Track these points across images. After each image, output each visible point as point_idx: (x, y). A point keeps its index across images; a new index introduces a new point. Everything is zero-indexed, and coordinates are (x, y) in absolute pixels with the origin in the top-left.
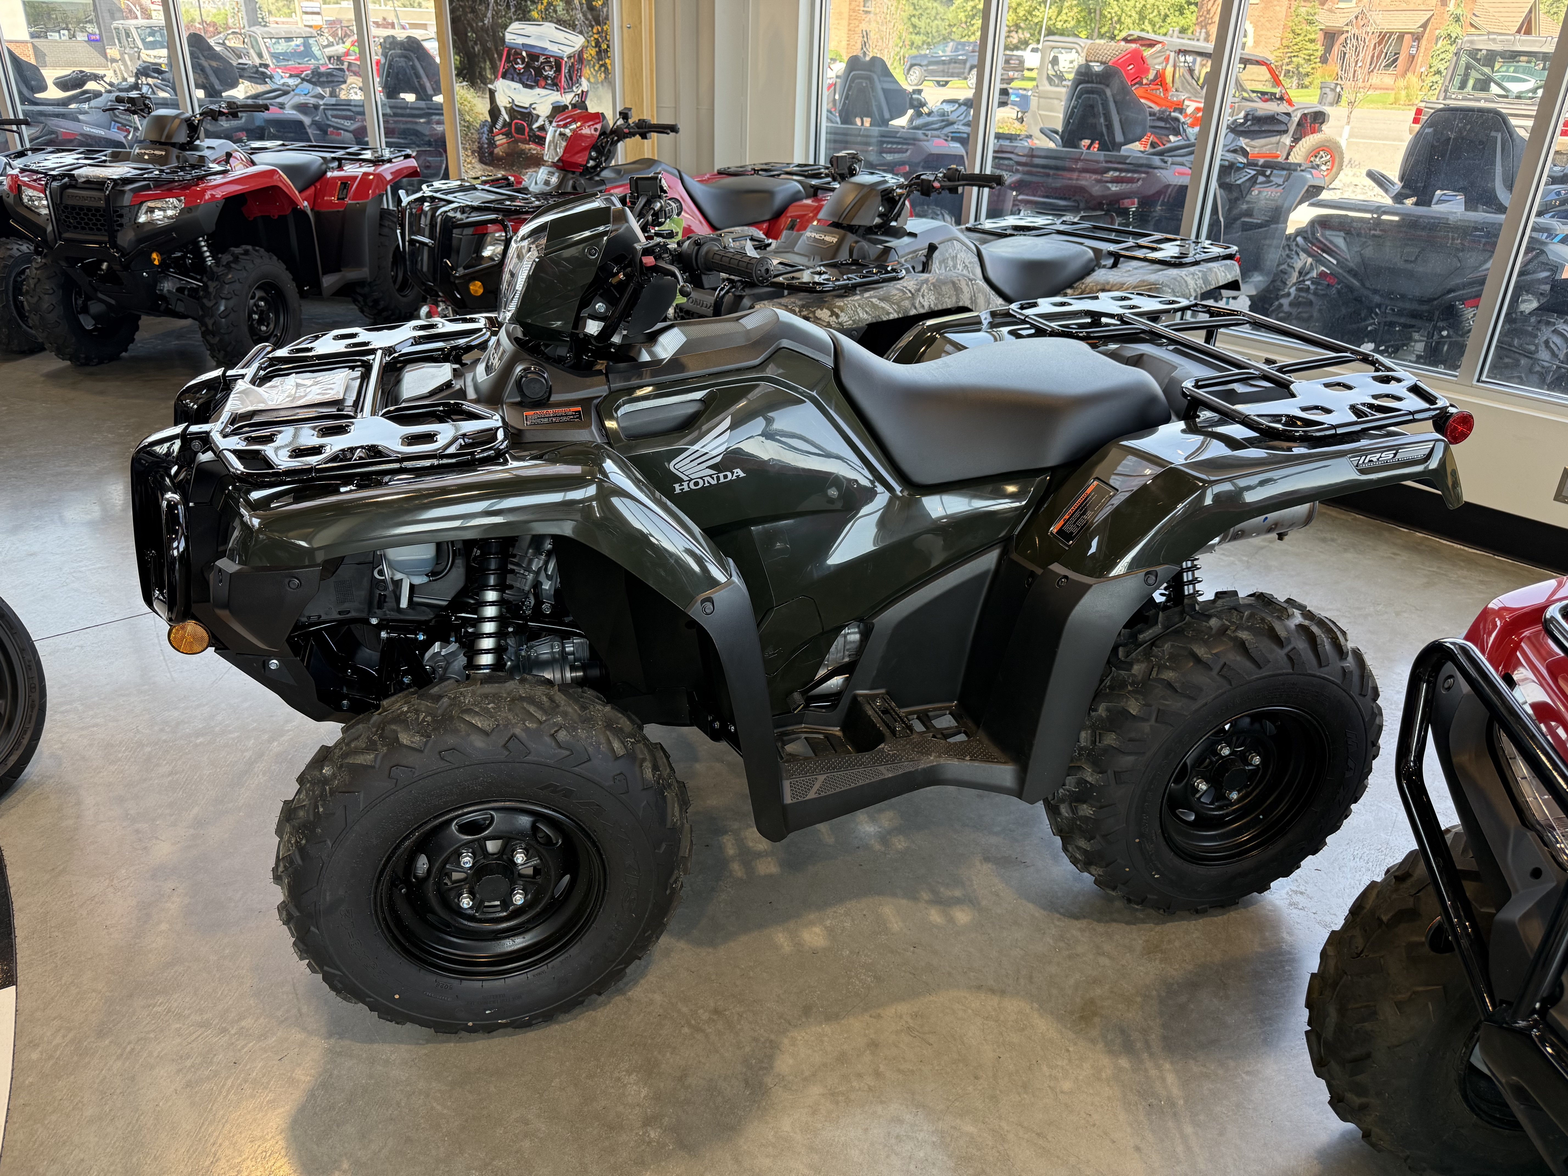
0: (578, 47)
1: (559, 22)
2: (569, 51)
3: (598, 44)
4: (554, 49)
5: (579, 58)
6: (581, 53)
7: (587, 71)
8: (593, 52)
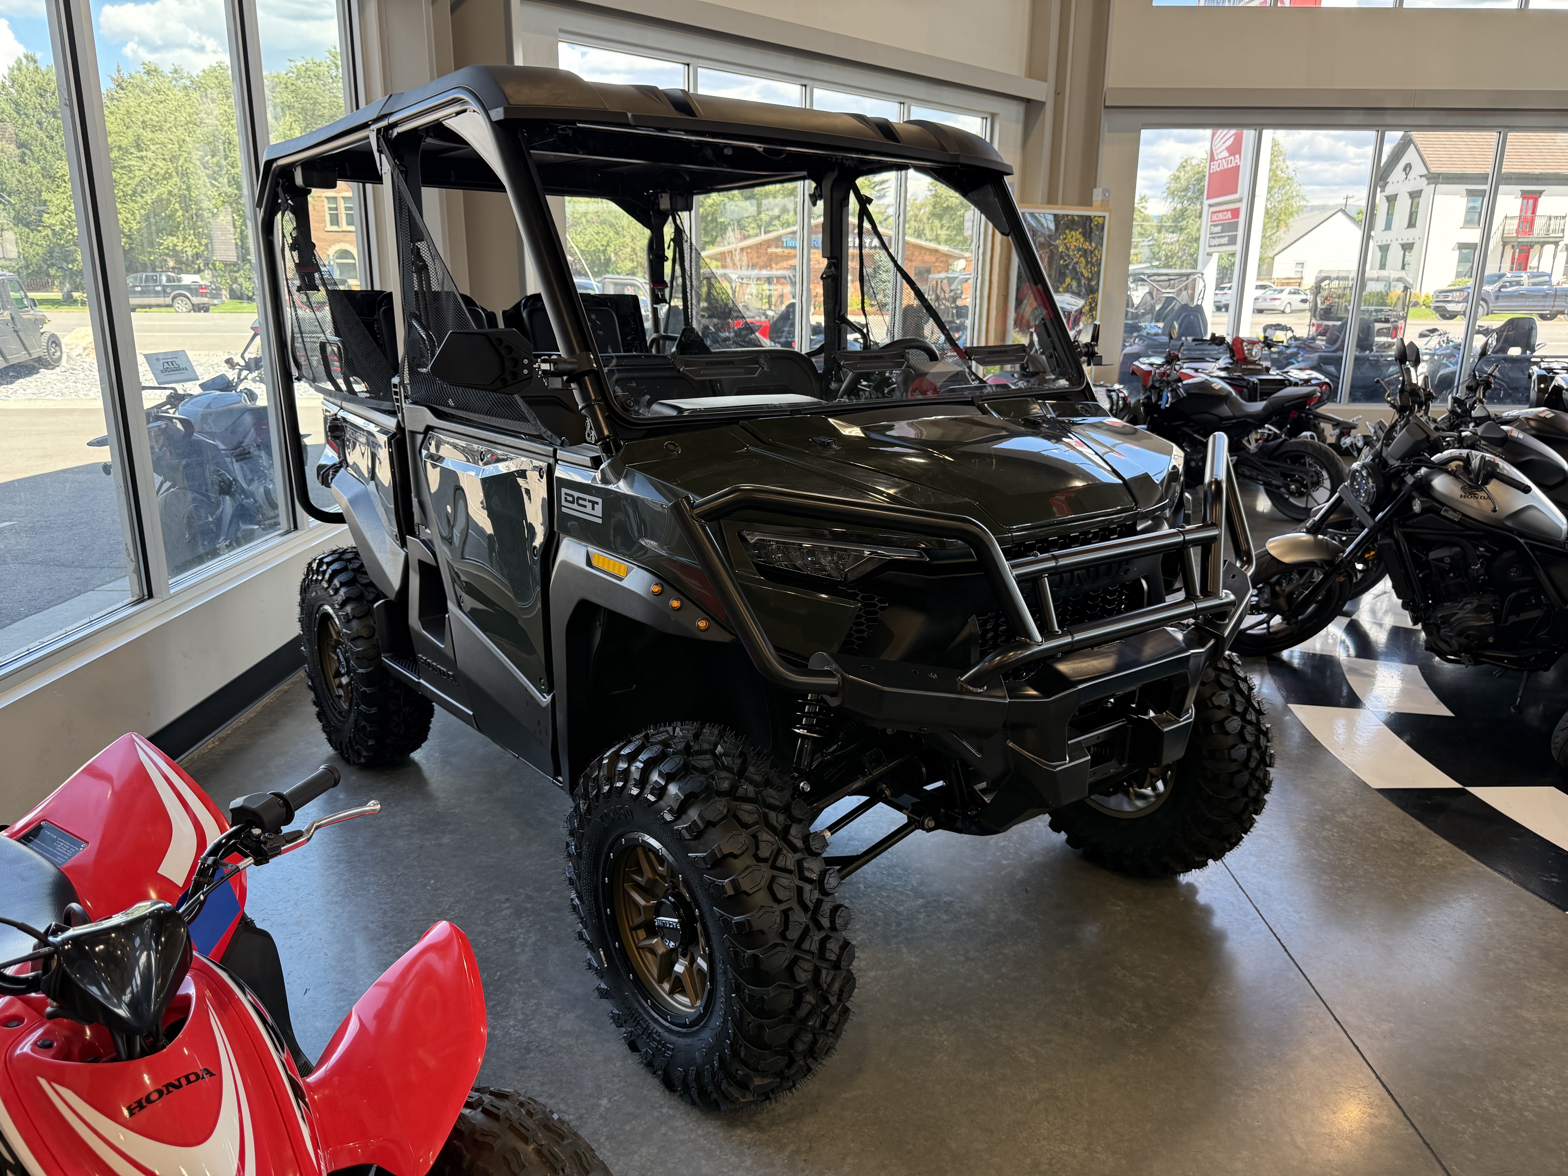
0: (1080, 306)
1: (1073, 293)
2: (1075, 308)
3: (1090, 304)
4: (1068, 307)
5: (1080, 312)
6: (1081, 309)
7: (1083, 318)
8: (1087, 308)
